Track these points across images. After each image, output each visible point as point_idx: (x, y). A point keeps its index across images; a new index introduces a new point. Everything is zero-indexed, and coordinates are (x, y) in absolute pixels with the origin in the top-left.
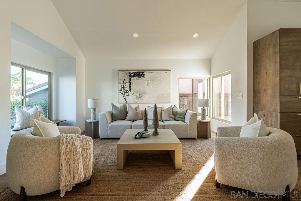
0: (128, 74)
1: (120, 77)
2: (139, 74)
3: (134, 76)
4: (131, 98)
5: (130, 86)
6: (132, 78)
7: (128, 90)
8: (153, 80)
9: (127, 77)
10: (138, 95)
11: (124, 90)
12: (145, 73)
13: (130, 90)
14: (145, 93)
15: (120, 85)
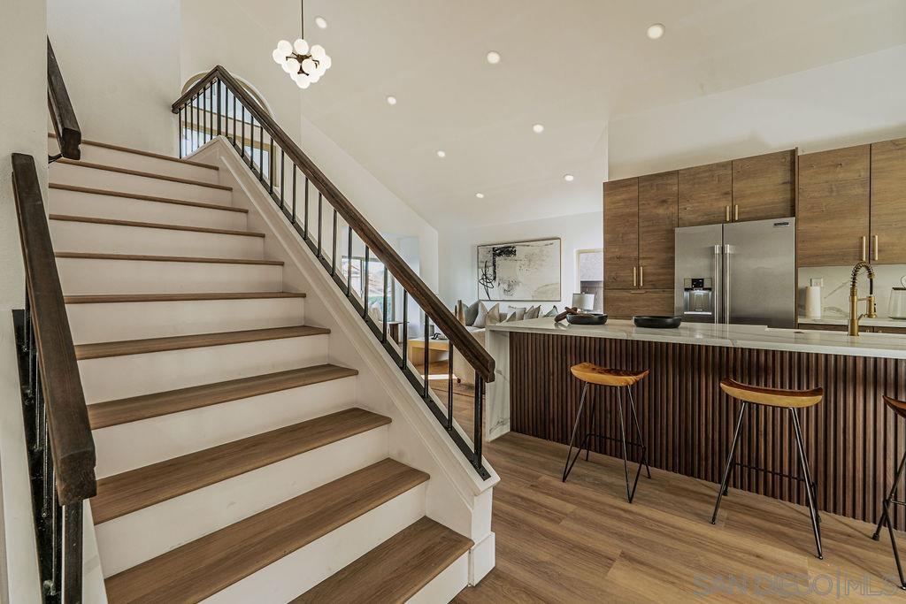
0: (492, 252)
1: (480, 256)
2: (507, 251)
3: (499, 255)
4: (496, 292)
5: (495, 272)
6: (497, 258)
7: (492, 278)
8: (530, 258)
9: (490, 257)
10: (506, 287)
11: (486, 278)
12: (517, 248)
13: (495, 278)
14: (517, 283)
15: (480, 270)
